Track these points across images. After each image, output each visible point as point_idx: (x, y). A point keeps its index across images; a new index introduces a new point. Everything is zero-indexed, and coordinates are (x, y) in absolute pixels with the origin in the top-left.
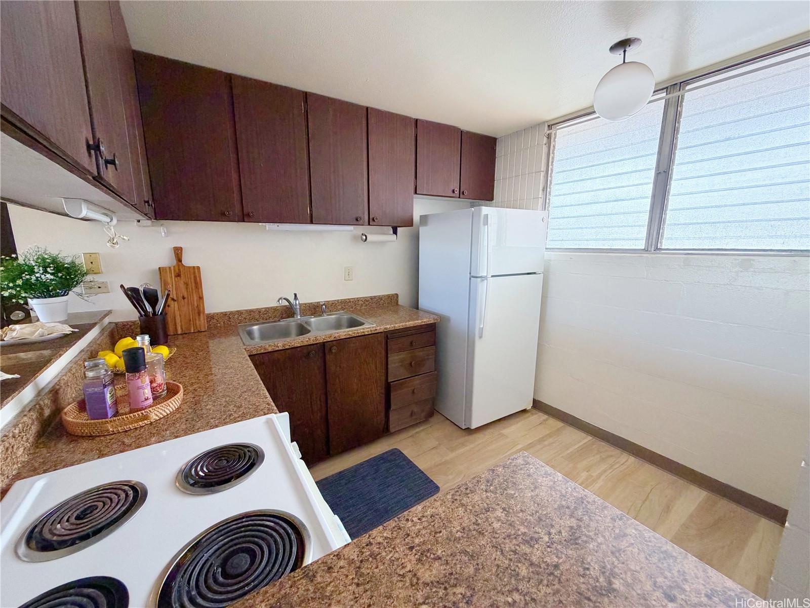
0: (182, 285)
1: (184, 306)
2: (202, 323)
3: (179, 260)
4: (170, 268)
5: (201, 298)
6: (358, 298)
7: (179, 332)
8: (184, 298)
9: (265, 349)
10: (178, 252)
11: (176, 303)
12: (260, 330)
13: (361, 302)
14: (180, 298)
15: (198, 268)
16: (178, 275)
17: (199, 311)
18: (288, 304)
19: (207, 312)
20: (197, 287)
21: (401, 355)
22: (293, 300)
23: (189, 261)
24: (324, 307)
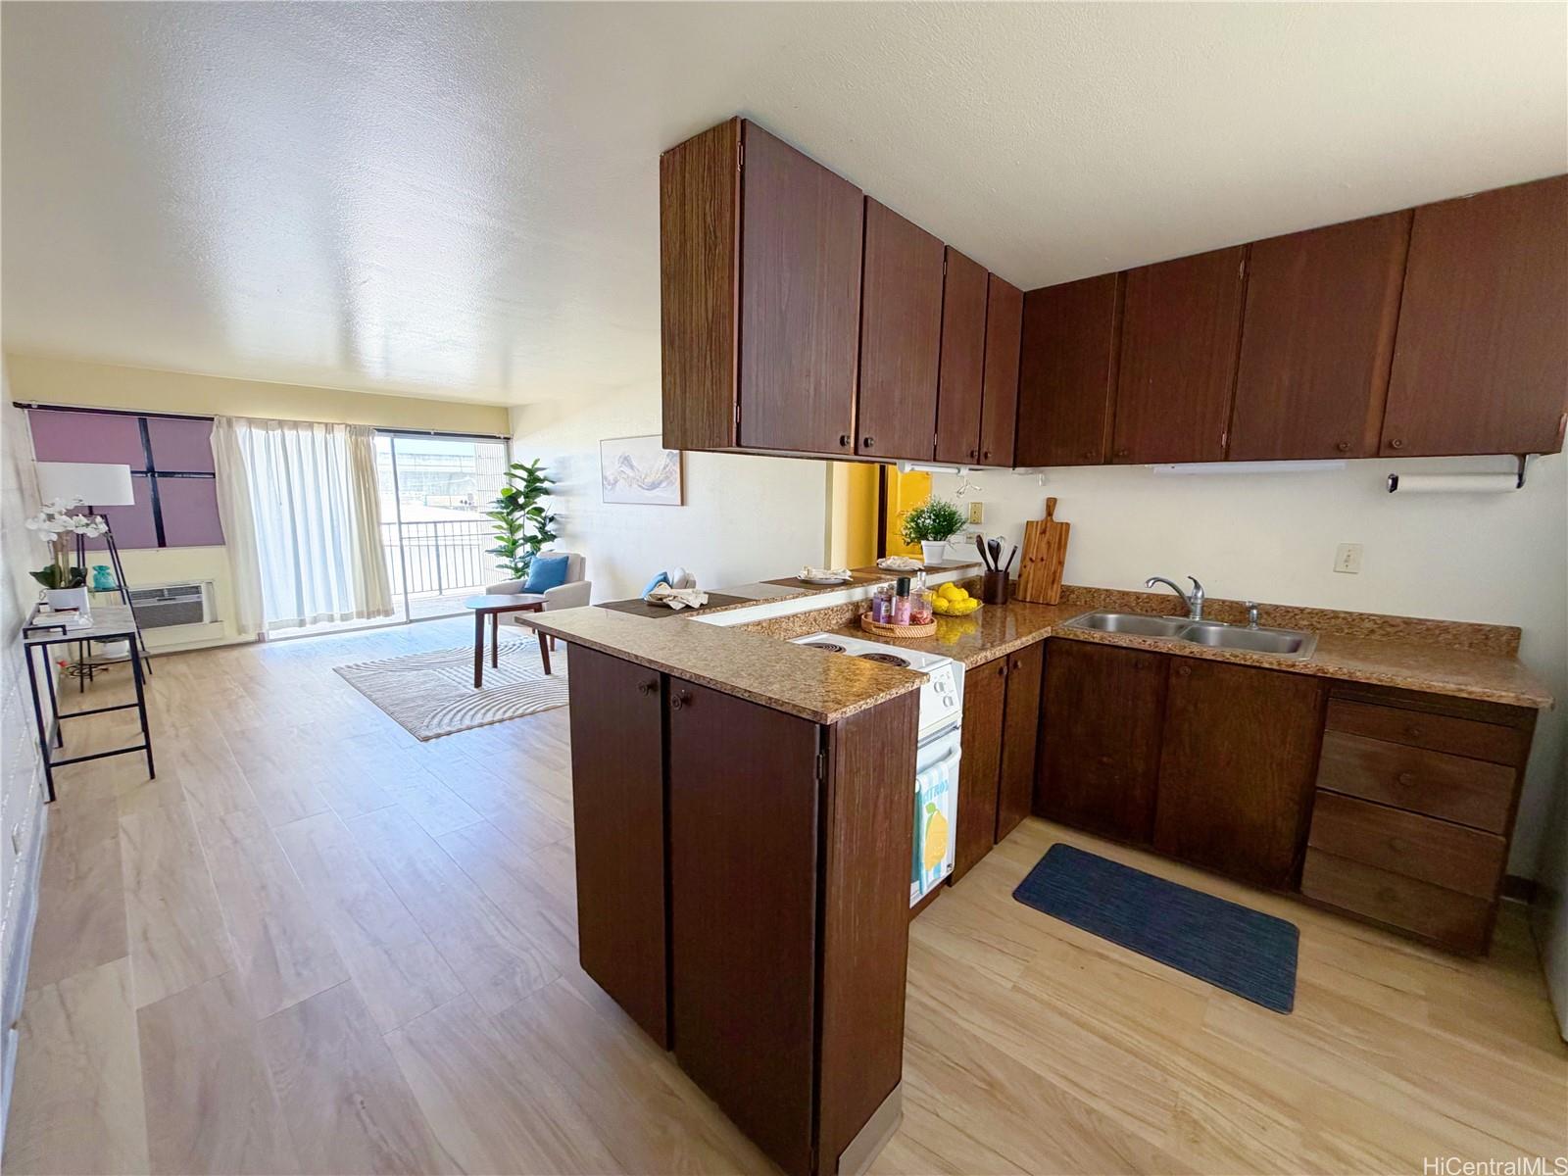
0: (1044, 545)
1: (1040, 569)
2: (1054, 596)
3: (1050, 514)
4: (1037, 522)
5: (1061, 563)
6: (1361, 614)
7: (1028, 600)
8: (1042, 560)
9: (1075, 635)
10: (1051, 505)
11: (1033, 565)
12: (1118, 620)
13: (1368, 625)
14: (1039, 560)
15: (1068, 524)
16: (1044, 532)
17: (1055, 577)
18: (1177, 594)
19: (1063, 583)
20: (1059, 549)
21: (1368, 745)
22: (1188, 589)
23: (1060, 516)
24: (1255, 612)
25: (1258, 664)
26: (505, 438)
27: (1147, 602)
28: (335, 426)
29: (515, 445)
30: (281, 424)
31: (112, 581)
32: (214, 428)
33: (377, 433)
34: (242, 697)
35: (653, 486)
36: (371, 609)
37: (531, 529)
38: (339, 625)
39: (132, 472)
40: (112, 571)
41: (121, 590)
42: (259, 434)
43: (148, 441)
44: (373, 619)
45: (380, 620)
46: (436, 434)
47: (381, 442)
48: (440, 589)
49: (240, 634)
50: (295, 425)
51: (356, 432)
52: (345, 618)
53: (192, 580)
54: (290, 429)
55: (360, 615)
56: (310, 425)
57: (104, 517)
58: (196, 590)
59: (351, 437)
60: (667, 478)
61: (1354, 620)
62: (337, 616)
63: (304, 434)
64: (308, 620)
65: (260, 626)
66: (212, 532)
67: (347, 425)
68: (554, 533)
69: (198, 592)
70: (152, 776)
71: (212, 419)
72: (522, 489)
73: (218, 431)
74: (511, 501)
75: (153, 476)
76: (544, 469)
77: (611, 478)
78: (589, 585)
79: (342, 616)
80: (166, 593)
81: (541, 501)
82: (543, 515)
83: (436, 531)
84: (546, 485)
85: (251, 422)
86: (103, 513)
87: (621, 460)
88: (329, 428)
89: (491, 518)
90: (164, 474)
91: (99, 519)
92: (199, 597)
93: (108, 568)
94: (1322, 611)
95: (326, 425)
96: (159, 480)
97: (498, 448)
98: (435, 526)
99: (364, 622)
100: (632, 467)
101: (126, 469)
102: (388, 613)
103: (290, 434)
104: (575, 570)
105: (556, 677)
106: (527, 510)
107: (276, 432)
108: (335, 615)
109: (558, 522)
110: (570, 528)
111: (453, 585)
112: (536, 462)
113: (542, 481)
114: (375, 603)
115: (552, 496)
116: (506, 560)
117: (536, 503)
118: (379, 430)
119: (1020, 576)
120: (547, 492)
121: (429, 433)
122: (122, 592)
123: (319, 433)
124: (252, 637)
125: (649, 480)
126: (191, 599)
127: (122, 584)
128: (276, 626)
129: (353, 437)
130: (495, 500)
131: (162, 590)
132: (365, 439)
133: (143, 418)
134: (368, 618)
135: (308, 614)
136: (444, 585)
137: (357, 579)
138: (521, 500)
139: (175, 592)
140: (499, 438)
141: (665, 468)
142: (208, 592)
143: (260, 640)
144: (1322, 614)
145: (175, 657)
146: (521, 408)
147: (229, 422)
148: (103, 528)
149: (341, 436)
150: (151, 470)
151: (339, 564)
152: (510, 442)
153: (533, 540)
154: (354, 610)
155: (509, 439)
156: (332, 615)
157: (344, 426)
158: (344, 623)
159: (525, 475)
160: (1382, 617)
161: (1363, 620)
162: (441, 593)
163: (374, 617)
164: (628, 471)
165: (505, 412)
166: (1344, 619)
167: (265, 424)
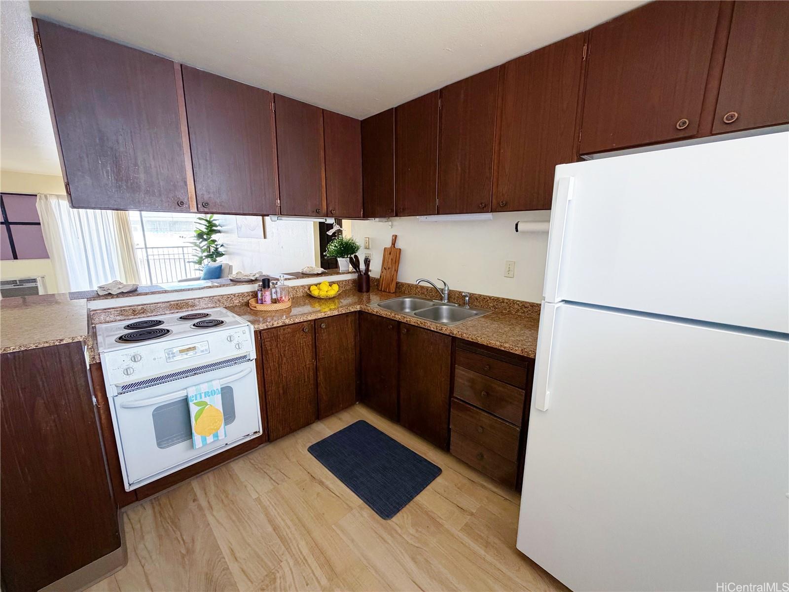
0: (390, 261)
1: (388, 274)
2: (392, 288)
3: (393, 243)
4: (389, 248)
5: (396, 271)
7: (383, 290)
9: (368, 310)
10: (394, 239)
11: (386, 271)
12: (411, 301)
14: (388, 269)
15: (402, 250)
17: (394, 277)
20: (396, 263)
21: (471, 374)
22: (440, 286)
23: (399, 245)
24: (467, 298)
25: (429, 328)
27: (431, 292)
32: (38, 200)
35: (254, 229)
53: (31, 275)
58: (35, 280)
60: (258, 224)
61: (510, 304)
66: (42, 252)
68: (223, 253)
69: (36, 282)
71: (36, 196)
72: (205, 230)
73: (40, 202)
74: (200, 237)
75: (7, 224)
80: (18, 282)
81: (214, 237)
82: (216, 243)
83: (183, 251)
84: (219, 228)
85: (57, 197)
89: (192, 245)
90: (14, 224)
92: (36, 284)
94: (498, 298)
96: (12, 226)
98: (183, 249)
104: (226, 271)
106: (208, 241)
109: (225, 247)
112: (213, 217)
113: (216, 226)
115: (222, 234)
116: (197, 266)
117: (212, 238)
119: (381, 277)
120: (219, 232)
125: (252, 226)
126: (32, 285)
131: (15, 281)
138: (205, 237)
139: (23, 281)
142: (41, 281)
144: (497, 300)
147: (46, 197)
150: (6, 222)
159: (206, 223)
160: (522, 302)
161: (514, 303)
166: (507, 303)
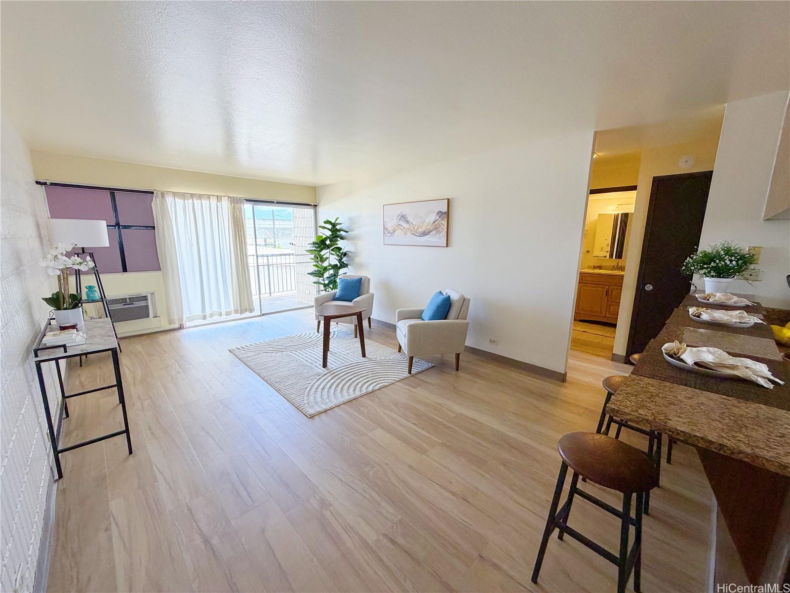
26: (314, 205)
28: (222, 197)
29: (320, 209)
30: (192, 196)
31: (97, 295)
32: (154, 199)
33: (245, 202)
34: (179, 372)
35: (424, 234)
36: (243, 308)
37: (333, 260)
38: (224, 317)
39: (107, 226)
40: (97, 289)
41: (103, 301)
42: (179, 201)
43: (115, 206)
44: (243, 314)
45: (247, 314)
46: (277, 203)
47: (248, 207)
48: (270, 293)
49: (170, 324)
50: (200, 197)
51: (235, 201)
52: (228, 314)
53: (142, 291)
54: (197, 199)
55: (236, 312)
56: (209, 197)
57: (91, 255)
58: (145, 298)
59: (231, 204)
60: (436, 228)
62: (223, 312)
63: (205, 202)
64: (208, 315)
65: (182, 319)
66: (153, 263)
67: (229, 197)
68: (347, 263)
69: (146, 300)
70: (131, 452)
71: (152, 193)
72: (329, 236)
73: (156, 200)
74: (321, 244)
75: (119, 228)
76: (341, 224)
77: (391, 229)
78: (373, 295)
79: (226, 312)
80: (128, 300)
81: (340, 243)
82: (341, 251)
84: (342, 234)
85: (175, 194)
86: (91, 252)
87: (399, 217)
88: (219, 198)
89: (308, 253)
90: (125, 227)
91: (88, 258)
92: (147, 303)
93: (95, 287)
95: (217, 196)
96: (123, 231)
97: (311, 211)
99: (239, 316)
100: (407, 222)
101: (104, 224)
102: (251, 311)
103: (197, 202)
104: (365, 287)
105: (370, 359)
106: (331, 248)
107: (189, 201)
108: (223, 313)
110: (357, 260)
111: (277, 290)
112: (337, 219)
113: (339, 231)
114: (245, 306)
115: (345, 240)
116: (315, 279)
117: (337, 244)
118: (247, 200)
120: (342, 238)
121: (273, 202)
122: (103, 303)
123: (214, 201)
124: (177, 326)
125: (421, 230)
126: (143, 303)
127: (103, 297)
128: (190, 319)
129: (233, 204)
130: (312, 242)
131: (125, 299)
132: (238, 205)
133: (112, 191)
134: (241, 314)
135: (208, 312)
136: (272, 291)
137: (235, 289)
138: (328, 243)
139: (133, 300)
140: (311, 205)
141: (434, 222)
142: (152, 298)
143: (181, 327)
145: (133, 338)
146: (325, 187)
147: (163, 195)
148: (92, 264)
149: (225, 204)
150: (118, 224)
151: (225, 282)
152: (317, 207)
153: (335, 267)
154: (233, 309)
155: (316, 206)
156: (221, 312)
157: (227, 197)
158: (228, 316)
159: (331, 227)
162: (270, 295)
163: (244, 313)
164: (405, 225)
165: (314, 189)
167: (183, 196)
